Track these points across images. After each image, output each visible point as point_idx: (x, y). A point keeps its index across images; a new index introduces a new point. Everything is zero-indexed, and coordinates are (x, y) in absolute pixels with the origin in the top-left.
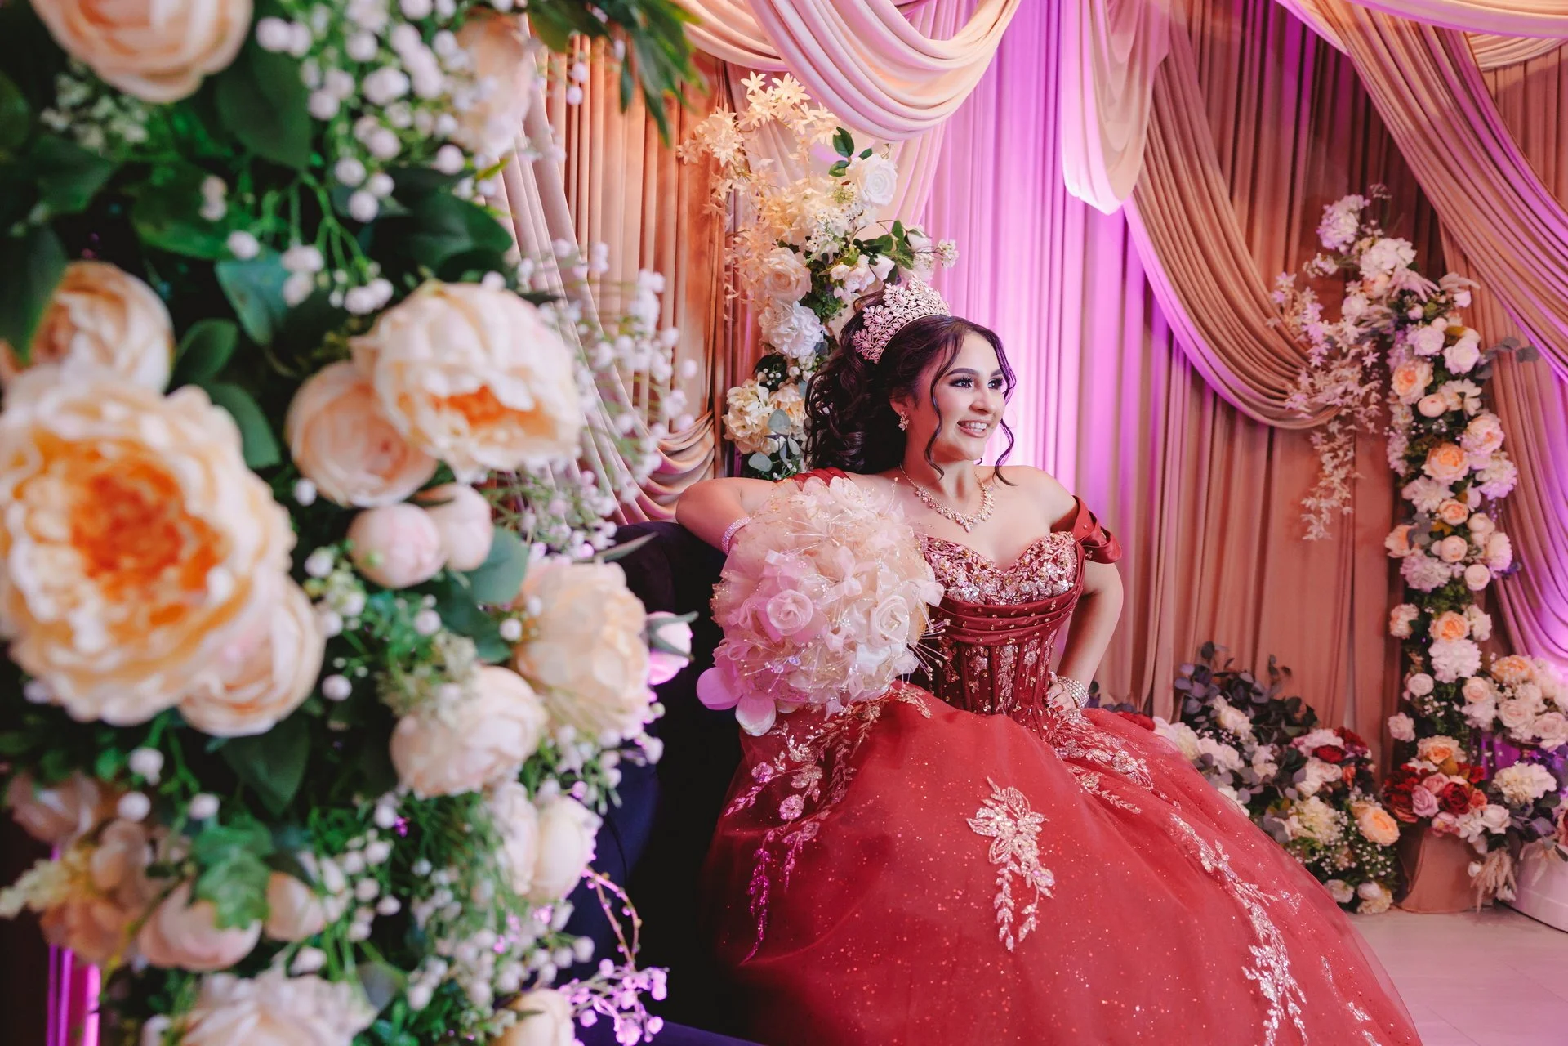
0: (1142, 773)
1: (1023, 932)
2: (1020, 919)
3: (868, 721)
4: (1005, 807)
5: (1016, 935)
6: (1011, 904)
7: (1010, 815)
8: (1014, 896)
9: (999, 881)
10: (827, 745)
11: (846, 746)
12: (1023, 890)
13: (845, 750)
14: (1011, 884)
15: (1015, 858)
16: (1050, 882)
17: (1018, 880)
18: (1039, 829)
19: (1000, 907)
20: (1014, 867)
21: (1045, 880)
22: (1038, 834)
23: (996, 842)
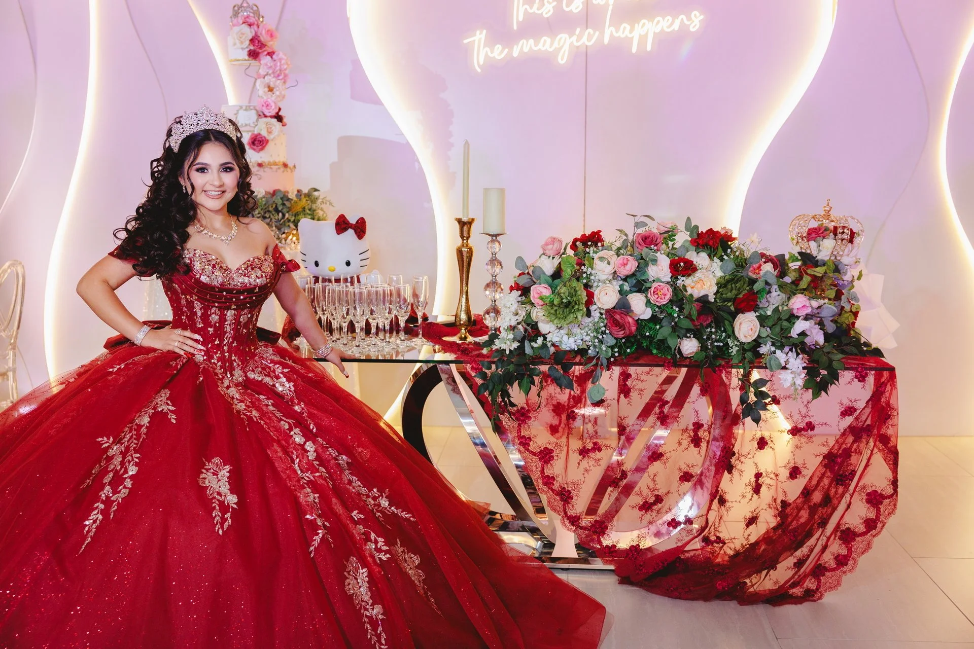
0: (290, 391)
1: (226, 525)
2: (224, 520)
3: (144, 425)
4: (212, 471)
5: (222, 528)
6: (220, 514)
7: (214, 474)
8: (220, 510)
9: (214, 505)
10: (126, 444)
11: (135, 444)
12: (224, 508)
13: (135, 446)
14: (219, 505)
15: (219, 494)
16: (235, 500)
17: (221, 504)
18: (228, 474)
19: (216, 516)
20: (219, 497)
21: (232, 499)
22: (228, 478)
23: (209, 488)
